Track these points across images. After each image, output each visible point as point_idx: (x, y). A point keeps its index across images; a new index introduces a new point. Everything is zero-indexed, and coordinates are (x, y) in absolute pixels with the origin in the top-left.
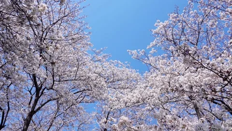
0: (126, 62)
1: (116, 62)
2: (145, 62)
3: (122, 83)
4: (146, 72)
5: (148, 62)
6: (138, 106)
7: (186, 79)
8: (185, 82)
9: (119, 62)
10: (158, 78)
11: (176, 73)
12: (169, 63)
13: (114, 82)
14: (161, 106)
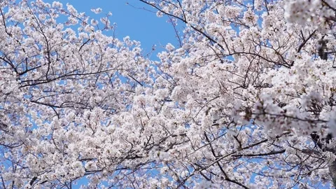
0: (96, 11)
1: (57, 8)
2: (166, 9)
3: (79, 88)
4: (169, 45)
5: (175, 11)
6: (137, 168)
7: (293, 79)
8: (288, 90)
9: (70, 7)
10: (204, 71)
11: (270, 52)
12: (251, 19)
13: (49, 81)
14: (216, 170)
